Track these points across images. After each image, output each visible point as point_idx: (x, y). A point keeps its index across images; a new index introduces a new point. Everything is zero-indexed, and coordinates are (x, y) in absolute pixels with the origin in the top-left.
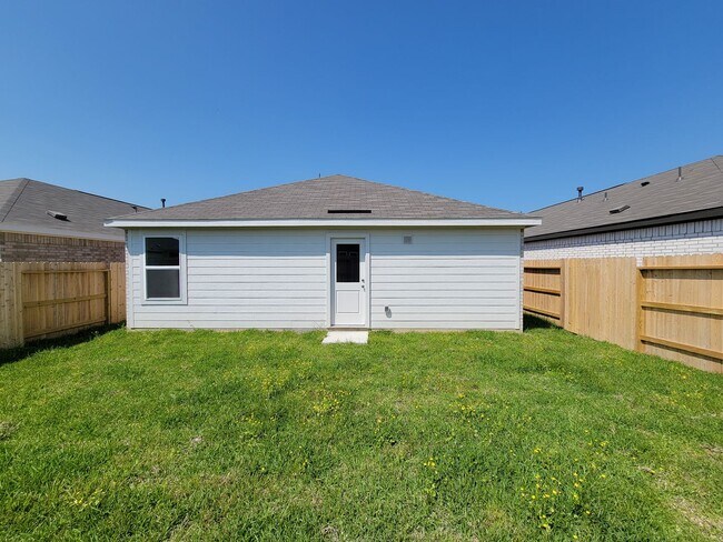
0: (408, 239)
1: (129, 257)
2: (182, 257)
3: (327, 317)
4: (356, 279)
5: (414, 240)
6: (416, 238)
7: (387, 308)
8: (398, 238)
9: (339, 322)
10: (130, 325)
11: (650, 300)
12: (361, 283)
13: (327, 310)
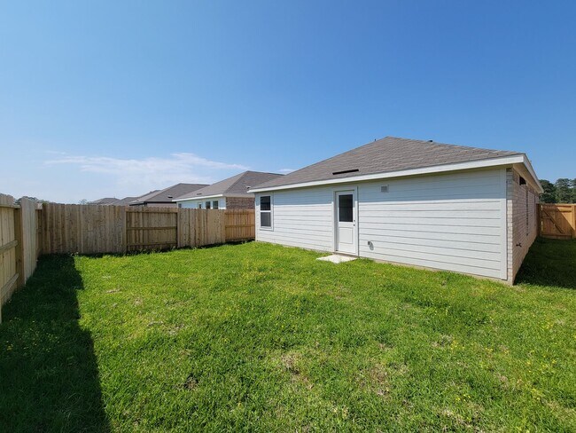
0: (385, 188)
1: (256, 207)
2: (272, 206)
3: (332, 244)
4: (350, 219)
5: (390, 189)
6: (392, 187)
7: (369, 243)
8: (377, 189)
9: (341, 250)
10: (256, 239)
12: (353, 223)
13: (332, 239)
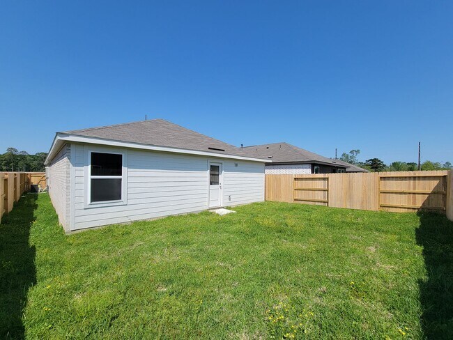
2: (124, 169)
5: (238, 165)
8: (233, 164)
9: (211, 206)
11: (297, 187)
12: (219, 185)
13: (207, 200)
